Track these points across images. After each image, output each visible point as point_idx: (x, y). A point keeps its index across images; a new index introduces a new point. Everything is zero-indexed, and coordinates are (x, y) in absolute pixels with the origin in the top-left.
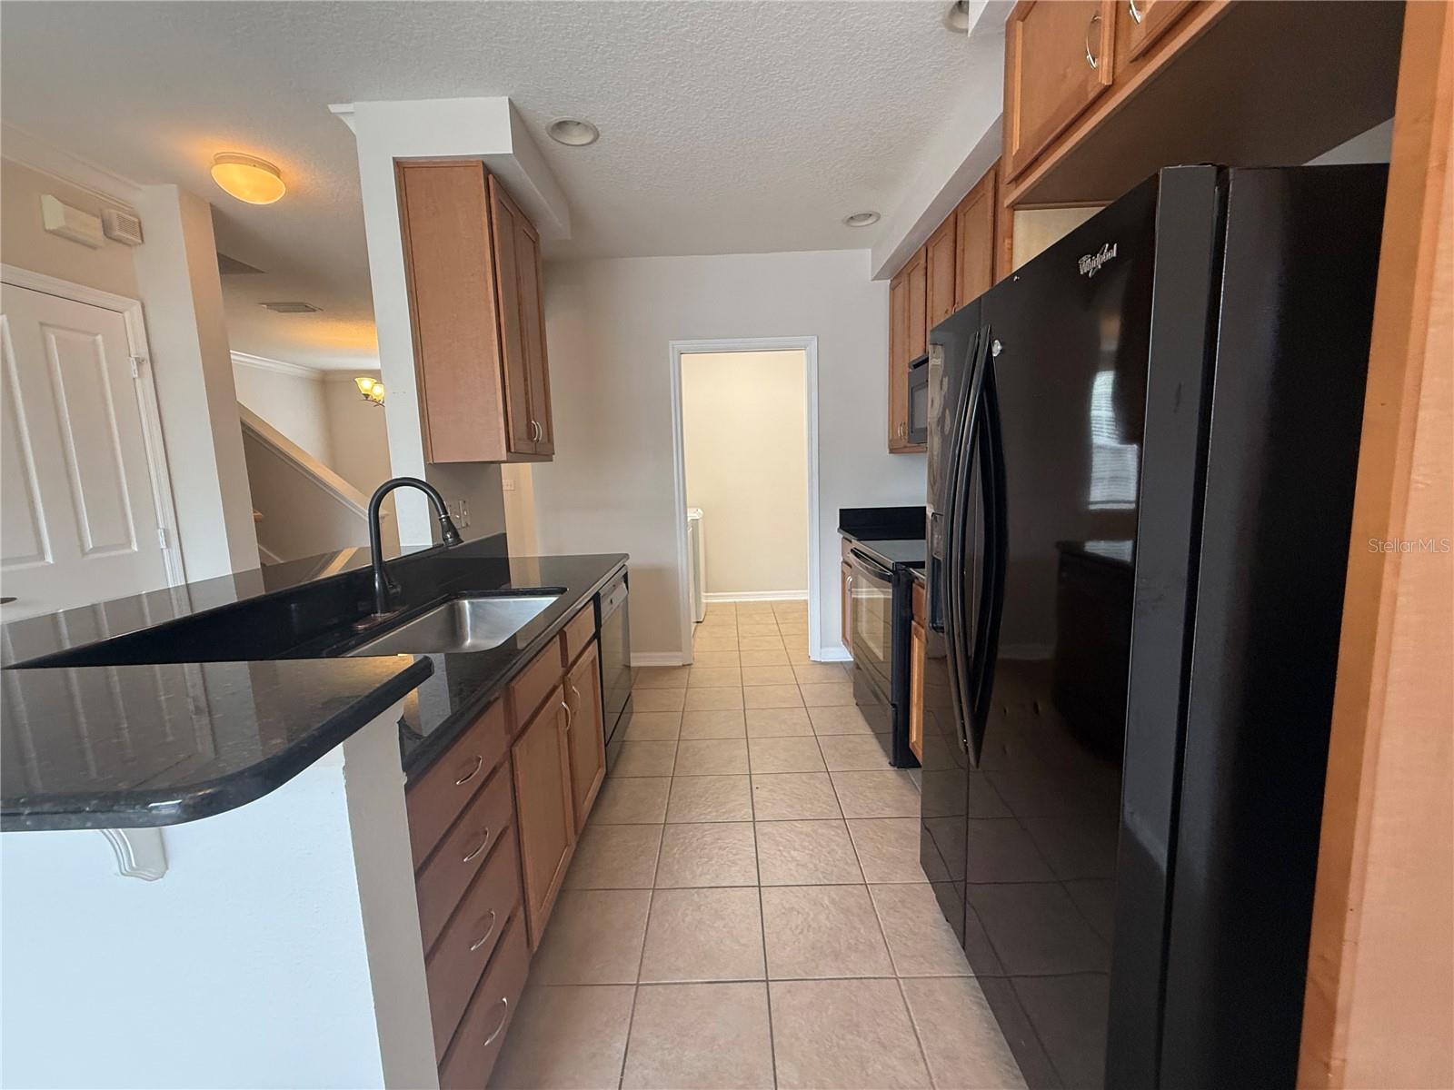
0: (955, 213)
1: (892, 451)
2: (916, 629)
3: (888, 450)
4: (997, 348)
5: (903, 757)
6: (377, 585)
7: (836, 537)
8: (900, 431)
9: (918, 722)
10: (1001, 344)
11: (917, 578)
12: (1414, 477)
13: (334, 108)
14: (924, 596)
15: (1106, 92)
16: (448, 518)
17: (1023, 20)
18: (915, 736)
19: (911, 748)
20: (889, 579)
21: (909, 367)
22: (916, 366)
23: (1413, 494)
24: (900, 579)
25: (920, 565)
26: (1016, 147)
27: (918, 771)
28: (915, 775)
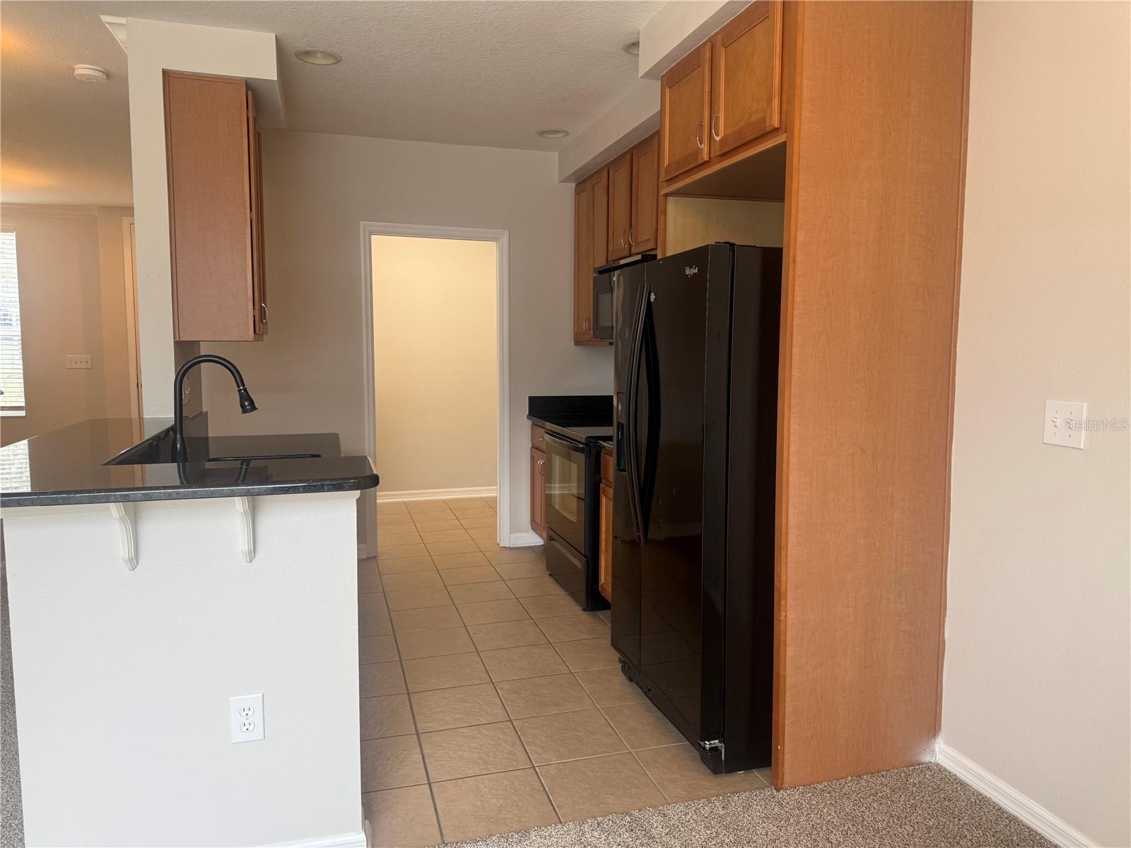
0: (631, 150)
1: (577, 343)
2: (603, 488)
3: (573, 343)
4: (653, 297)
5: (594, 601)
6: (178, 446)
7: (525, 424)
8: (585, 325)
9: (606, 567)
10: (655, 295)
11: (604, 447)
12: (793, 373)
13: (105, 18)
14: (610, 463)
15: (705, 164)
16: (245, 389)
17: (670, 88)
18: (605, 577)
19: (600, 589)
20: (582, 450)
21: (594, 271)
22: (601, 272)
23: (792, 379)
24: (592, 451)
25: (609, 439)
26: (666, 163)
27: (608, 613)
28: (604, 615)
